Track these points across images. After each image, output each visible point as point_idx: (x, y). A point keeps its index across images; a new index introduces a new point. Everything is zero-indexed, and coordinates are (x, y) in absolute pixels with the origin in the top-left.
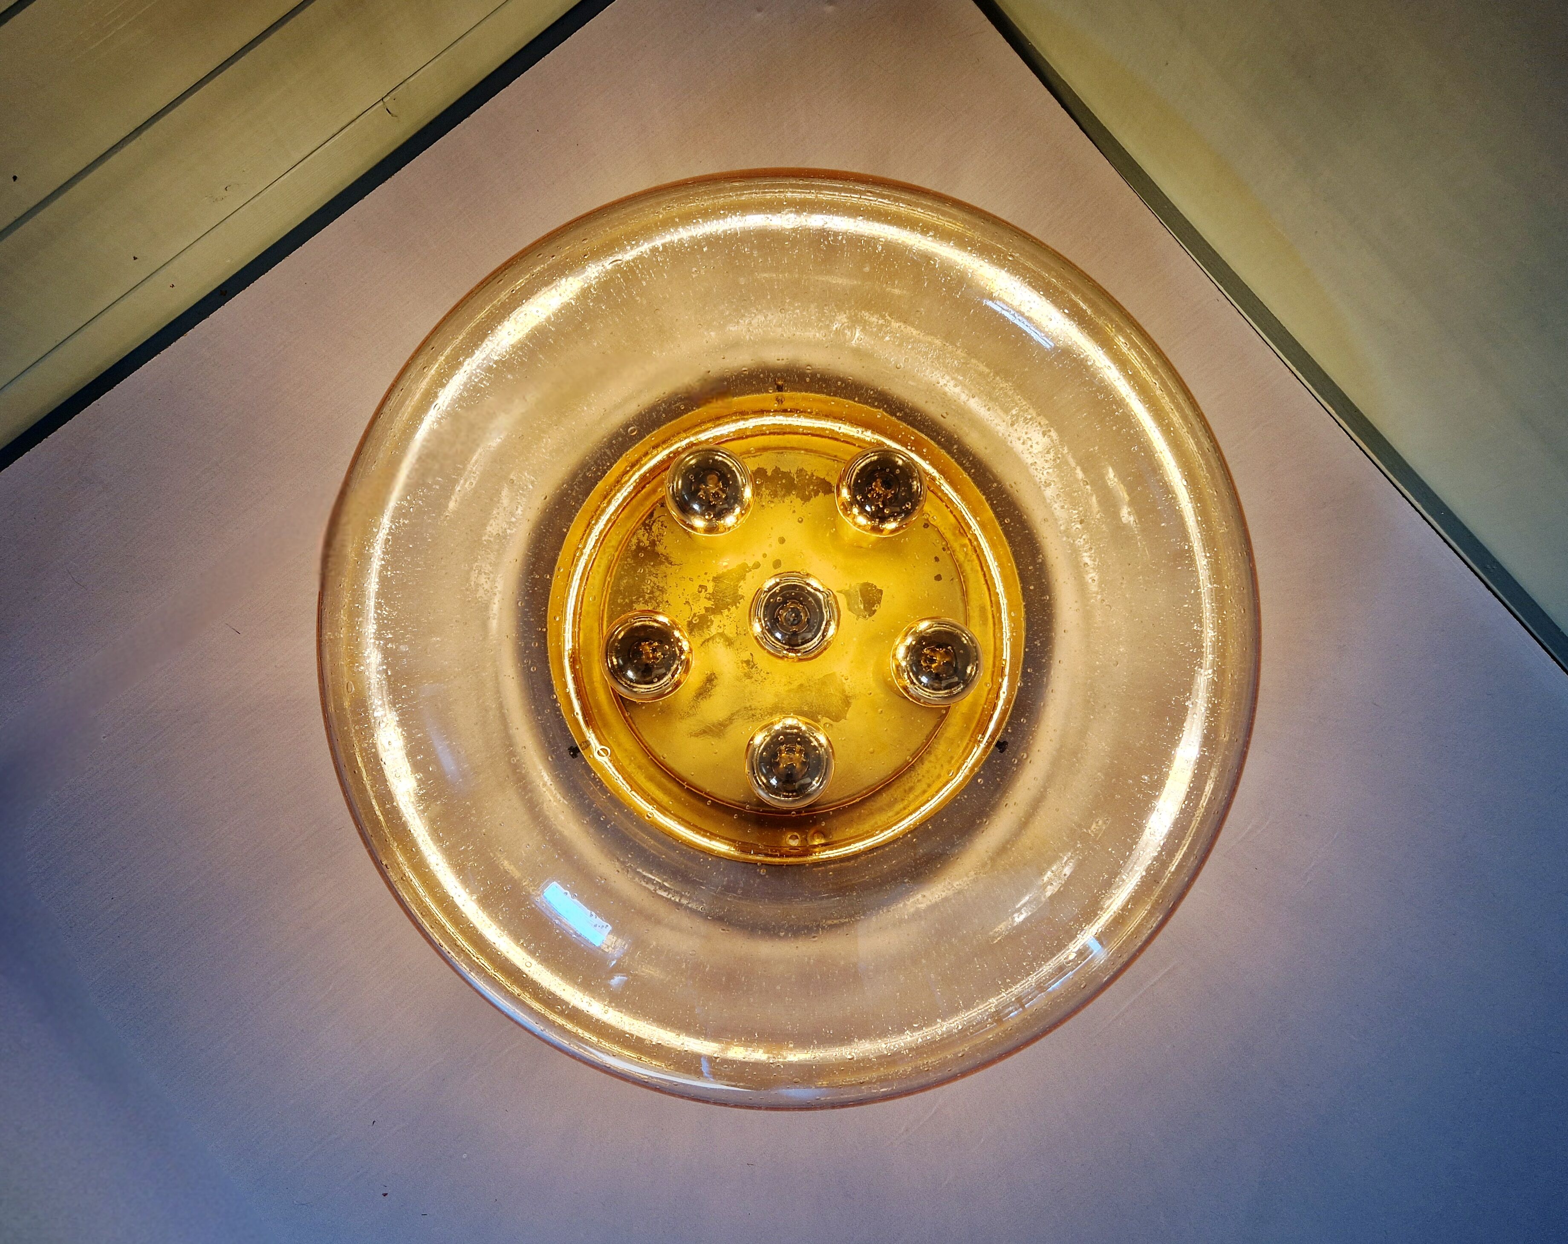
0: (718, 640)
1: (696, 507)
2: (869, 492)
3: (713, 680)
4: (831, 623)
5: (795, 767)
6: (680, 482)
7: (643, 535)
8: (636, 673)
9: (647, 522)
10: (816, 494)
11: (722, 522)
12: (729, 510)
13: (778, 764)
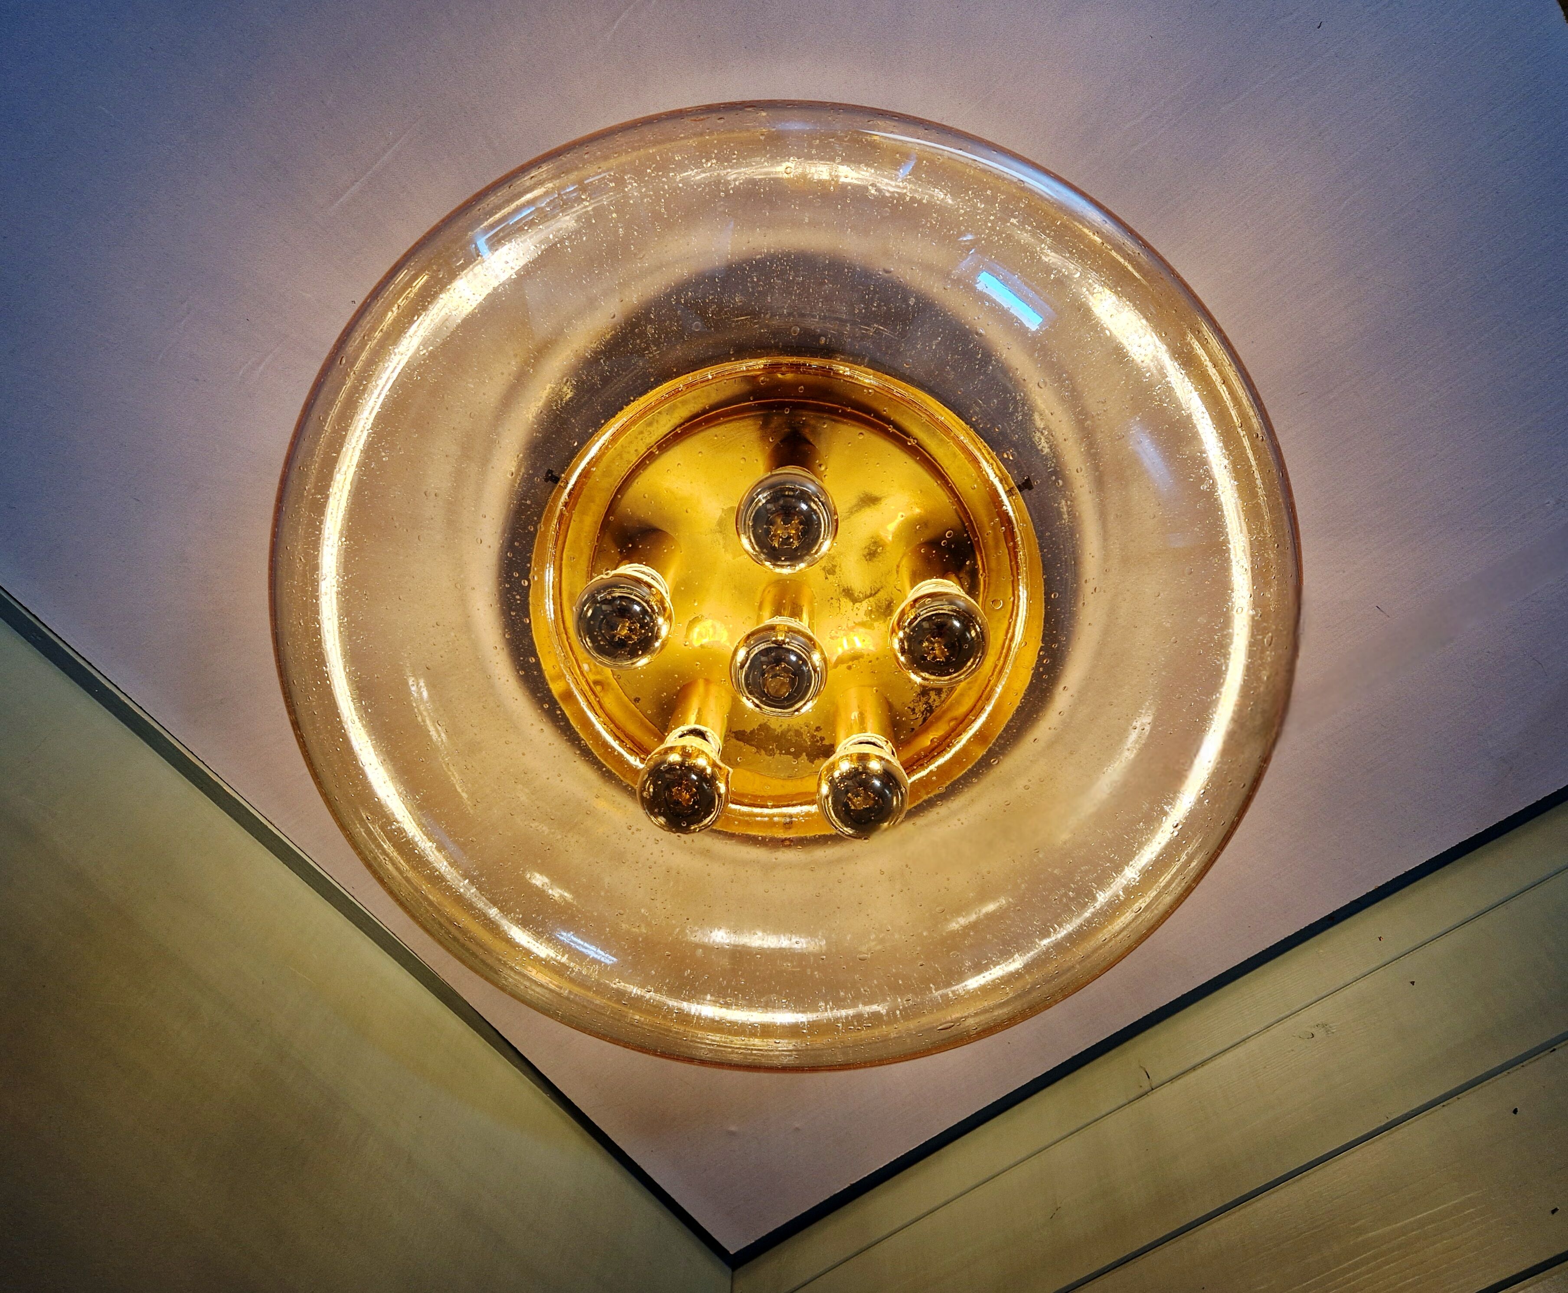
0: (861, 596)
1: (877, 783)
2: (695, 794)
3: (869, 554)
4: (739, 664)
5: (782, 520)
6: (895, 803)
7: (934, 700)
8: (953, 625)
9: (928, 714)
10: (752, 732)
11: (853, 766)
12: (844, 778)
13: (801, 523)
